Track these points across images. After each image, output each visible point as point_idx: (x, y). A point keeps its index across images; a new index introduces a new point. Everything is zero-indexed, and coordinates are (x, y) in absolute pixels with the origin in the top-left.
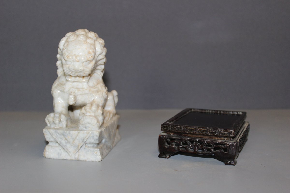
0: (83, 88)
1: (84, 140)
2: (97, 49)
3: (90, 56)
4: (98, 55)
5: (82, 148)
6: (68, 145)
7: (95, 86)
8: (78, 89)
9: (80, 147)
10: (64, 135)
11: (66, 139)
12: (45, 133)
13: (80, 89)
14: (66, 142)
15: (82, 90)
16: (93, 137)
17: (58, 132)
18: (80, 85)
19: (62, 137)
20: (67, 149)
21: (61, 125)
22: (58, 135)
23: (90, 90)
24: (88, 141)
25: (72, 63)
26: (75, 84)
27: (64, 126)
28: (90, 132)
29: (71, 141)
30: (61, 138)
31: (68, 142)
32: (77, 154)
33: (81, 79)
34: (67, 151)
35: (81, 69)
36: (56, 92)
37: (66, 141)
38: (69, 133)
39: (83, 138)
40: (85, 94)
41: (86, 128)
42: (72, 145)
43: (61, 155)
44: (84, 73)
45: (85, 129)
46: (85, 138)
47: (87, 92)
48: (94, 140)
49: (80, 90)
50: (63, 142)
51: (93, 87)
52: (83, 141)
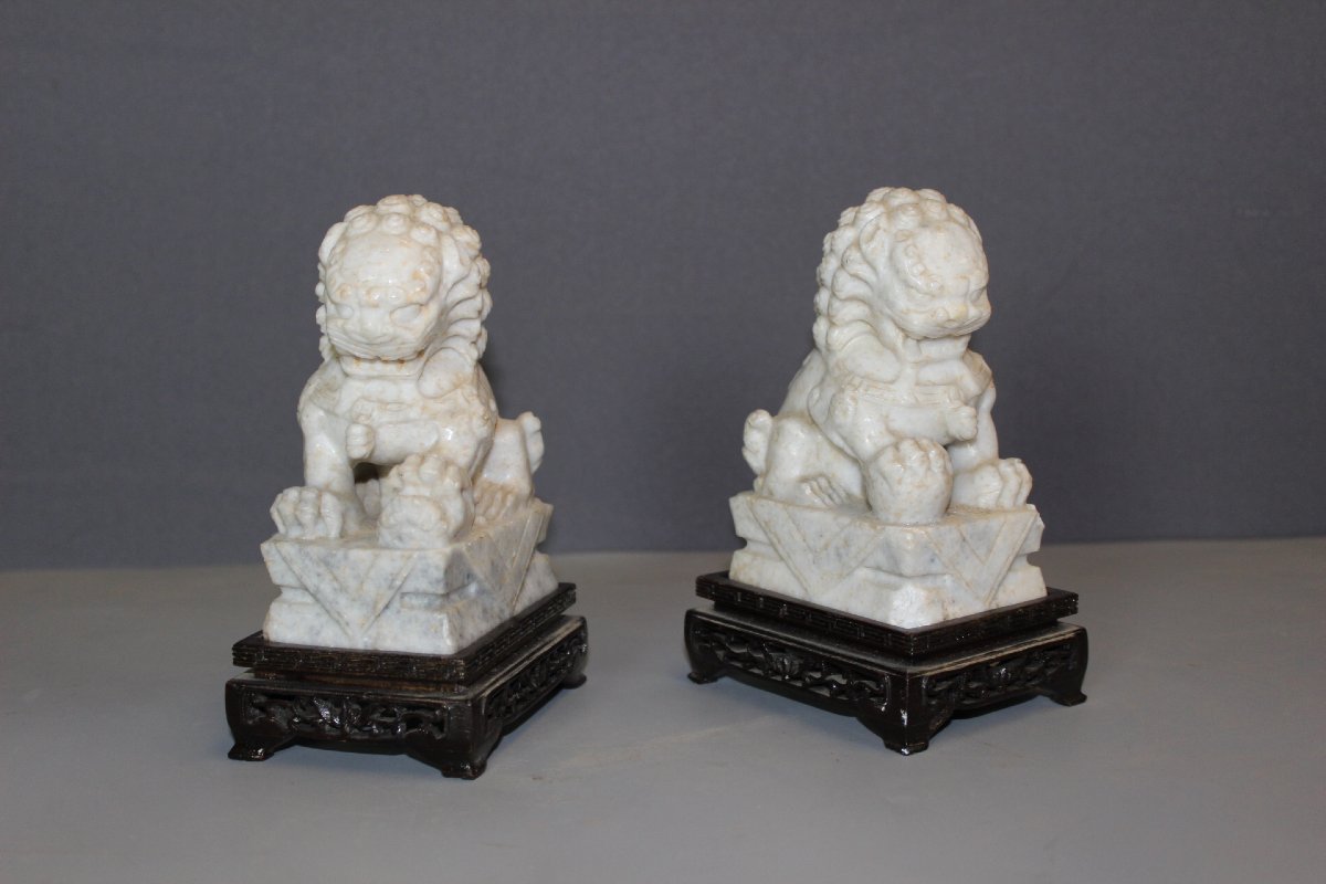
0: (400, 403)
1: (393, 580)
2: (446, 263)
3: (418, 289)
4: (449, 286)
5: (388, 612)
6: (343, 601)
7: (442, 396)
8: (383, 404)
9: (381, 606)
10: (327, 564)
11: (336, 579)
12: (266, 558)
13: (388, 403)
14: (335, 590)
15: (394, 407)
16: (425, 572)
17: (307, 554)
18: (390, 391)
19: (322, 569)
20: (339, 613)
21: (320, 531)
22: (307, 562)
23: (424, 408)
24: (409, 587)
25: (357, 314)
26: (374, 387)
27: (334, 533)
28: (416, 555)
29: (352, 584)
30: (319, 575)
31: (343, 589)
32: (373, 632)
33: (391, 369)
34: (338, 622)
35: (385, 335)
36: (312, 416)
37: (336, 585)
38: (346, 557)
39: (392, 574)
40: (406, 421)
41: (400, 538)
42: (354, 600)
43: (318, 633)
44: (399, 349)
45: (397, 542)
46: (398, 574)
47: (413, 414)
48: (431, 583)
49: (389, 407)
50: (326, 588)
51: (434, 398)
52: (390, 587)
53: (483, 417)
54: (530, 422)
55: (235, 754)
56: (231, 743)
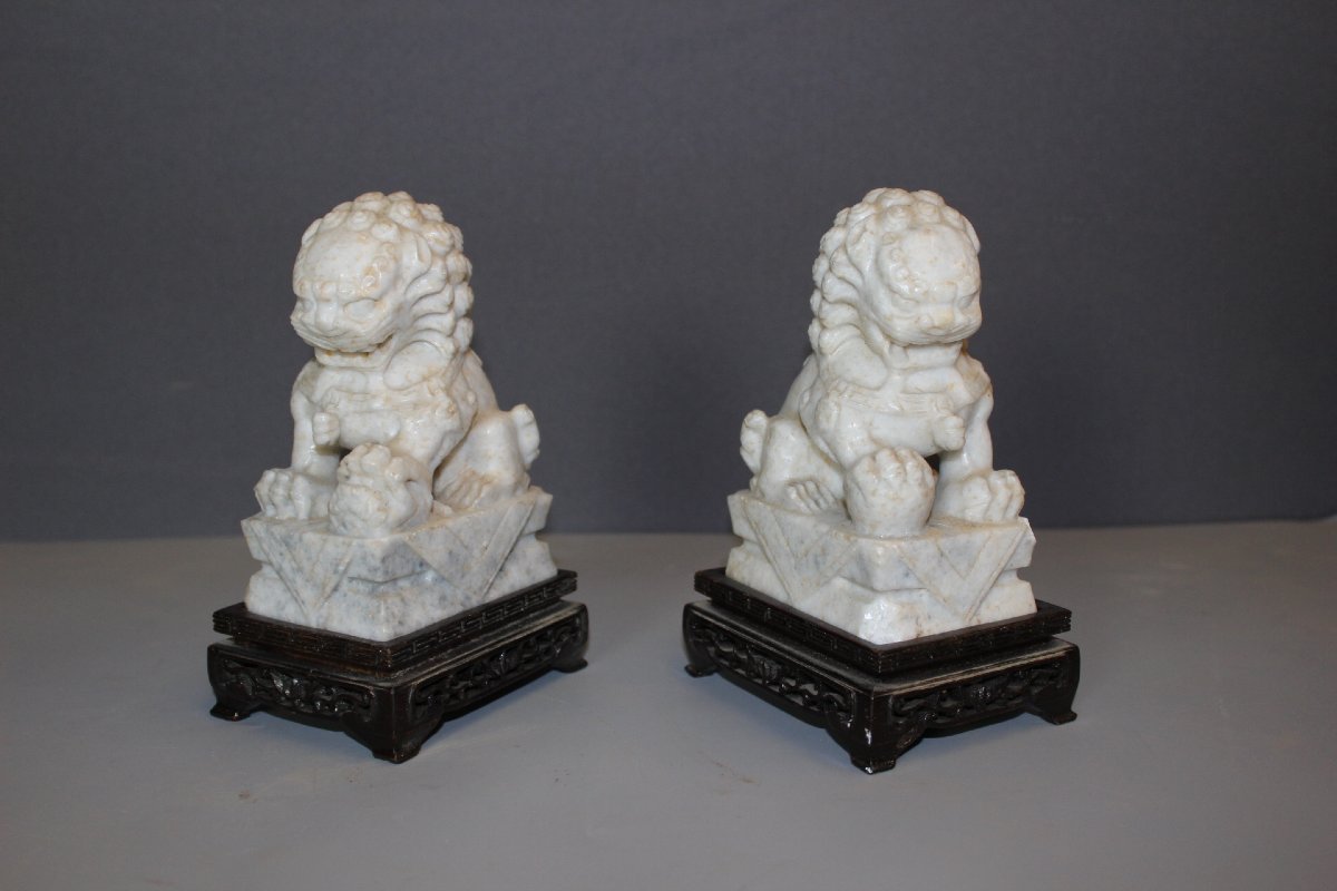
0: (365, 393)
1: (337, 565)
2: (405, 260)
4: (409, 280)
5: (337, 595)
6: (299, 581)
7: (408, 388)
8: (350, 392)
9: (328, 590)
10: (287, 544)
11: (294, 559)
12: (244, 531)
13: (355, 393)
14: (293, 569)
15: (360, 397)
16: (364, 558)
17: (272, 534)
18: (359, 382)
19: (284, 549)
20: (296, 591)
21: (286, 513)
22: (273, 541)
23: (388, 400)
24: (353, 572)
26: (347, 376)
27: (303, 515)
28: (355, 542)
29: (306, 565)
30: (281, 554)
31: (300, 570)
32: (324, 612)
33: (359, 361)
34: (296, 600)
35: (336, 328)
37: (294, 565)
38: (301, 540)
39: (336, 559)
40: (371, 411)
41: (344, 525)
42: (307, 581)
43: (283, 609)
44: (353, 342)
45: (342, 528)
46: (341, 560)
47: (377, 405)
48: (370, 571)
49: (355, 396)
50: (287, 566)
51: (400, 390)
52: (336, 572)
53: (447, 410)
54: (522, 414)
55: (216, 712)
56: (213, 701)
